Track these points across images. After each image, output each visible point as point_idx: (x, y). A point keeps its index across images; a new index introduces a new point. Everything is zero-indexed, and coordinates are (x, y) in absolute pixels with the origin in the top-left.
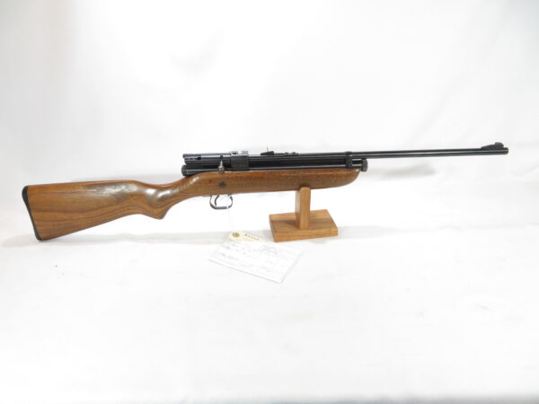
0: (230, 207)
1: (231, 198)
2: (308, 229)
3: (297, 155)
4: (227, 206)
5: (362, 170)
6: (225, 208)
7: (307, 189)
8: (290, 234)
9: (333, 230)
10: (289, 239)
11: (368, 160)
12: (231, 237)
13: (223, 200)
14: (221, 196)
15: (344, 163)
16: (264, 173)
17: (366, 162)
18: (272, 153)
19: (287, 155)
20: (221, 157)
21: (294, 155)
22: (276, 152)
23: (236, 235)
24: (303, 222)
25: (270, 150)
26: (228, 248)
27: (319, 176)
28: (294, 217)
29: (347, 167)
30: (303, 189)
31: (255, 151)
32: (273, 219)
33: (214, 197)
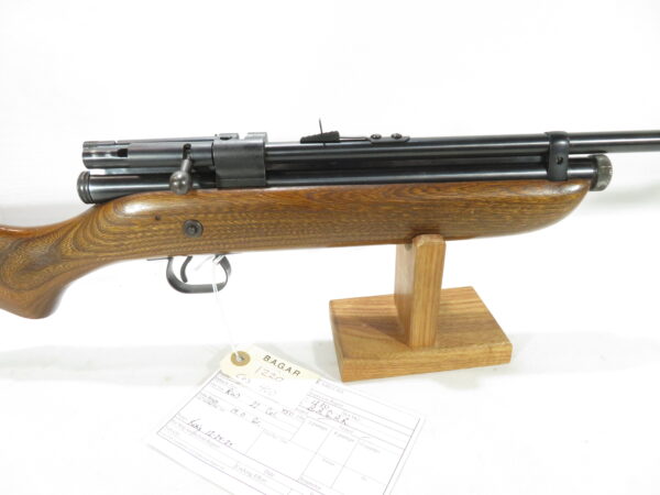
0: (220, 287)
1: (225, 264)
2: (431, 346)
3: (406, 142)
4: (214, 282)
5: (593, 187)
6: (207, 289)
7: (436, 240)
8: (383, 362)
9: (498, 348)
10: (379, 373)
11: (612, 157)
12: (226, 365)
13: (203, 268)
14: (197, 259)
15: (544, 165)
16: (309, 195)
17: (607, 163)
18: (333, 137)
19: (376, 142)
20: (186, 149)
21: (397, 141)
22: (343, 134)
23: (242, 359)
24: (419, 327)
25: (326, 130)
26: (213, 402)
27: (469, 204)
28: (393, 310)
29: (550, 179)
30: (423, 240)
31: (286, 131)
32: (339, 313)
33: (179, 261)
